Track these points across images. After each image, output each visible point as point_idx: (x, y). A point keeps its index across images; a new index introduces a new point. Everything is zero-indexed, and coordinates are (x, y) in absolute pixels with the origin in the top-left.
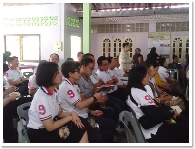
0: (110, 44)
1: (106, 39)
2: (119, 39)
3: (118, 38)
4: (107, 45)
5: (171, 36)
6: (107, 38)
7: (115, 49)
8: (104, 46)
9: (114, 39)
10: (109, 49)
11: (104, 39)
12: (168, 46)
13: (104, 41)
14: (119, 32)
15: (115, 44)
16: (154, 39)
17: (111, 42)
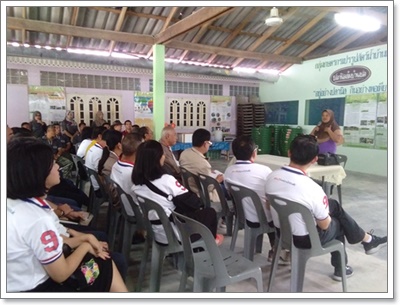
12: (64, 108)
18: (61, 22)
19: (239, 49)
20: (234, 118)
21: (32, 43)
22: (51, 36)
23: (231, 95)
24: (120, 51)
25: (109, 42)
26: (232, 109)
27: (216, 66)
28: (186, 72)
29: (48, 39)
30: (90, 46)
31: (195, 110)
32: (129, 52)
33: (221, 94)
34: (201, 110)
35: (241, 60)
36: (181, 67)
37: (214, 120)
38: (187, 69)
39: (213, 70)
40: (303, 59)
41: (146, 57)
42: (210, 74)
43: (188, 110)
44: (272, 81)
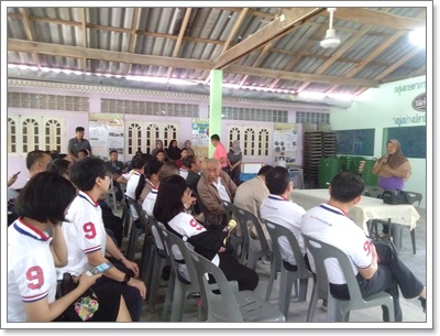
3: (30, 118)
5: (124, 120)
9: (24, 119)
12: (122, 135)
16: (100, 125)
17: (17, 126)
18: (120, 50)
19: (305, 72)
20: (299, 148)
21: (93, 71)
22: (111, 63)
23: (297, 121)
24: (178, 77)
25: (167, 68)
26: (298, 138)
27: (279, 91)
28: (247, 98)
29: (108, 66)
30: (149, 73)
31: (257, 138)
32: (188, 78)
33: (286, 121)
34: (264, 138)
35: (308, 84)
36: (241, 92)
37: (278, 149)
38: (247, 94)
39: (277, 95)
40: (381, 82)
41: (204, 83)
42: (272, 99)
43: (249, 138)
44: (345, 107)
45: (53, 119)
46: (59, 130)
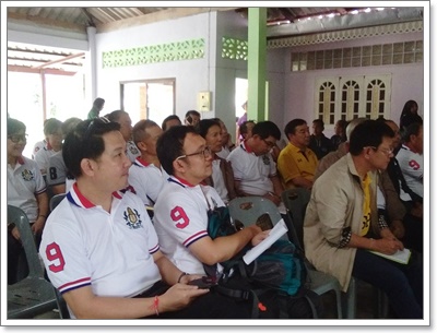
0: (333, 94)
1: (325, 84)
2: (354, 83)
3: (351, 80)
4: (327, 97)
6: (327, 81)
7: (344, 106)
8: (321, 99)
9: (343, 82)
10: (332, 106)
11: (321, 83)
13: (322, 88)
14: (355, 65)
15: (345, 94)
17: (336, 91)
45: (376, 78)
46: (382, 93)
